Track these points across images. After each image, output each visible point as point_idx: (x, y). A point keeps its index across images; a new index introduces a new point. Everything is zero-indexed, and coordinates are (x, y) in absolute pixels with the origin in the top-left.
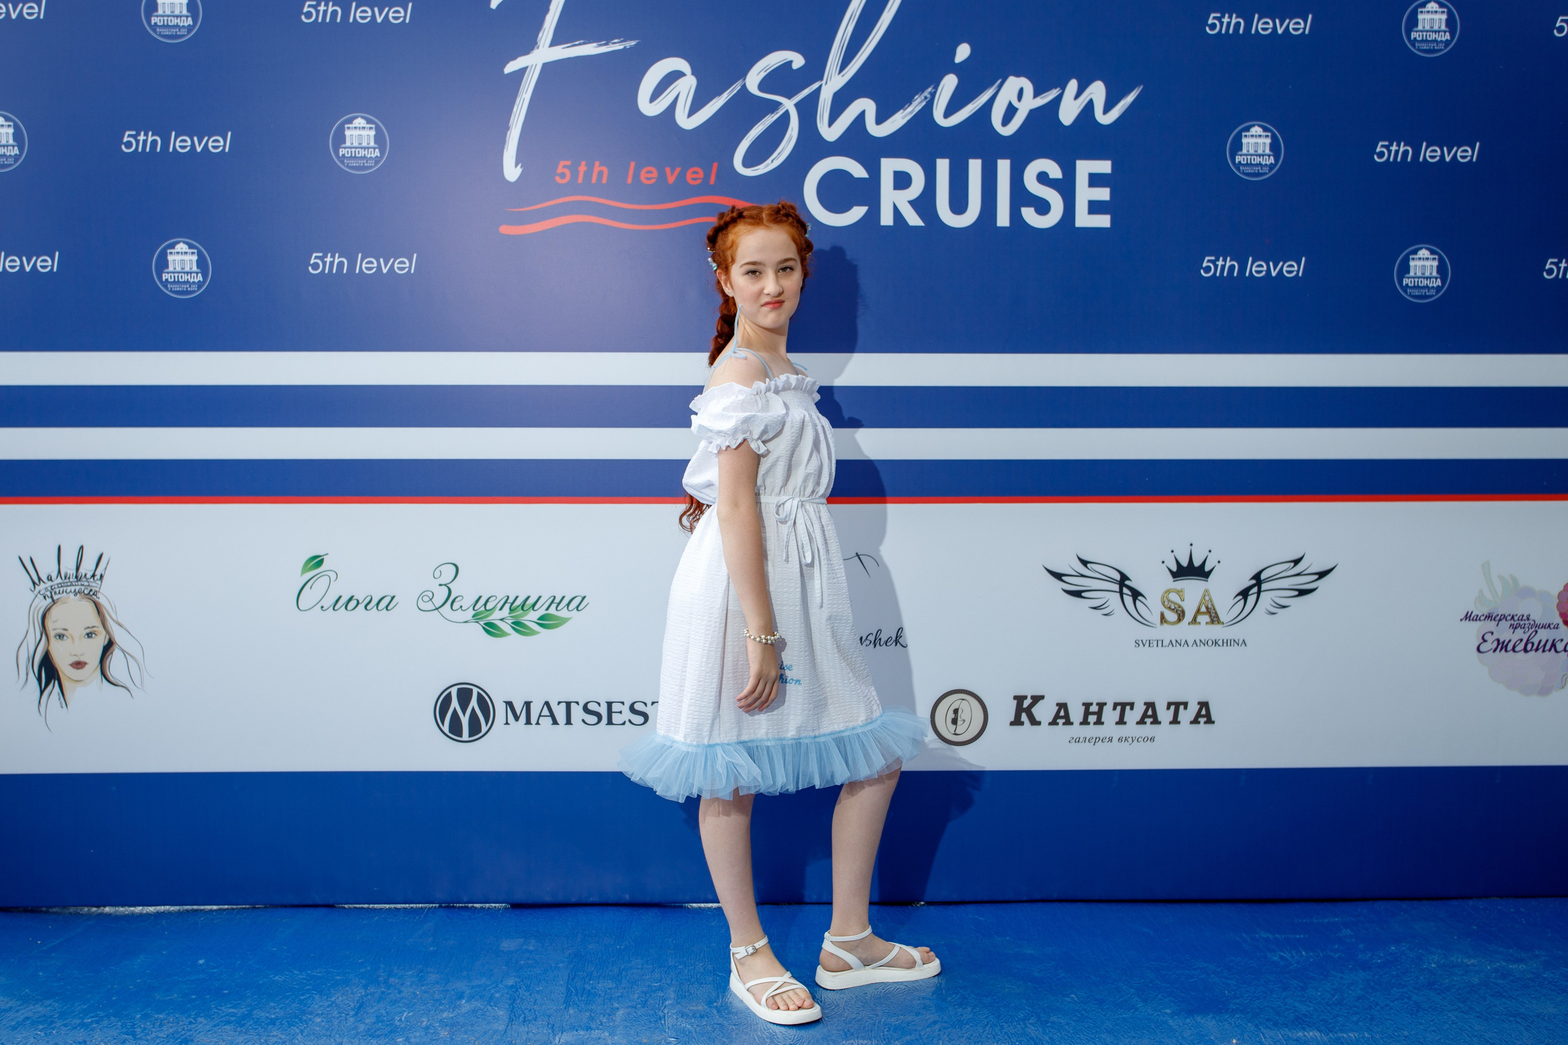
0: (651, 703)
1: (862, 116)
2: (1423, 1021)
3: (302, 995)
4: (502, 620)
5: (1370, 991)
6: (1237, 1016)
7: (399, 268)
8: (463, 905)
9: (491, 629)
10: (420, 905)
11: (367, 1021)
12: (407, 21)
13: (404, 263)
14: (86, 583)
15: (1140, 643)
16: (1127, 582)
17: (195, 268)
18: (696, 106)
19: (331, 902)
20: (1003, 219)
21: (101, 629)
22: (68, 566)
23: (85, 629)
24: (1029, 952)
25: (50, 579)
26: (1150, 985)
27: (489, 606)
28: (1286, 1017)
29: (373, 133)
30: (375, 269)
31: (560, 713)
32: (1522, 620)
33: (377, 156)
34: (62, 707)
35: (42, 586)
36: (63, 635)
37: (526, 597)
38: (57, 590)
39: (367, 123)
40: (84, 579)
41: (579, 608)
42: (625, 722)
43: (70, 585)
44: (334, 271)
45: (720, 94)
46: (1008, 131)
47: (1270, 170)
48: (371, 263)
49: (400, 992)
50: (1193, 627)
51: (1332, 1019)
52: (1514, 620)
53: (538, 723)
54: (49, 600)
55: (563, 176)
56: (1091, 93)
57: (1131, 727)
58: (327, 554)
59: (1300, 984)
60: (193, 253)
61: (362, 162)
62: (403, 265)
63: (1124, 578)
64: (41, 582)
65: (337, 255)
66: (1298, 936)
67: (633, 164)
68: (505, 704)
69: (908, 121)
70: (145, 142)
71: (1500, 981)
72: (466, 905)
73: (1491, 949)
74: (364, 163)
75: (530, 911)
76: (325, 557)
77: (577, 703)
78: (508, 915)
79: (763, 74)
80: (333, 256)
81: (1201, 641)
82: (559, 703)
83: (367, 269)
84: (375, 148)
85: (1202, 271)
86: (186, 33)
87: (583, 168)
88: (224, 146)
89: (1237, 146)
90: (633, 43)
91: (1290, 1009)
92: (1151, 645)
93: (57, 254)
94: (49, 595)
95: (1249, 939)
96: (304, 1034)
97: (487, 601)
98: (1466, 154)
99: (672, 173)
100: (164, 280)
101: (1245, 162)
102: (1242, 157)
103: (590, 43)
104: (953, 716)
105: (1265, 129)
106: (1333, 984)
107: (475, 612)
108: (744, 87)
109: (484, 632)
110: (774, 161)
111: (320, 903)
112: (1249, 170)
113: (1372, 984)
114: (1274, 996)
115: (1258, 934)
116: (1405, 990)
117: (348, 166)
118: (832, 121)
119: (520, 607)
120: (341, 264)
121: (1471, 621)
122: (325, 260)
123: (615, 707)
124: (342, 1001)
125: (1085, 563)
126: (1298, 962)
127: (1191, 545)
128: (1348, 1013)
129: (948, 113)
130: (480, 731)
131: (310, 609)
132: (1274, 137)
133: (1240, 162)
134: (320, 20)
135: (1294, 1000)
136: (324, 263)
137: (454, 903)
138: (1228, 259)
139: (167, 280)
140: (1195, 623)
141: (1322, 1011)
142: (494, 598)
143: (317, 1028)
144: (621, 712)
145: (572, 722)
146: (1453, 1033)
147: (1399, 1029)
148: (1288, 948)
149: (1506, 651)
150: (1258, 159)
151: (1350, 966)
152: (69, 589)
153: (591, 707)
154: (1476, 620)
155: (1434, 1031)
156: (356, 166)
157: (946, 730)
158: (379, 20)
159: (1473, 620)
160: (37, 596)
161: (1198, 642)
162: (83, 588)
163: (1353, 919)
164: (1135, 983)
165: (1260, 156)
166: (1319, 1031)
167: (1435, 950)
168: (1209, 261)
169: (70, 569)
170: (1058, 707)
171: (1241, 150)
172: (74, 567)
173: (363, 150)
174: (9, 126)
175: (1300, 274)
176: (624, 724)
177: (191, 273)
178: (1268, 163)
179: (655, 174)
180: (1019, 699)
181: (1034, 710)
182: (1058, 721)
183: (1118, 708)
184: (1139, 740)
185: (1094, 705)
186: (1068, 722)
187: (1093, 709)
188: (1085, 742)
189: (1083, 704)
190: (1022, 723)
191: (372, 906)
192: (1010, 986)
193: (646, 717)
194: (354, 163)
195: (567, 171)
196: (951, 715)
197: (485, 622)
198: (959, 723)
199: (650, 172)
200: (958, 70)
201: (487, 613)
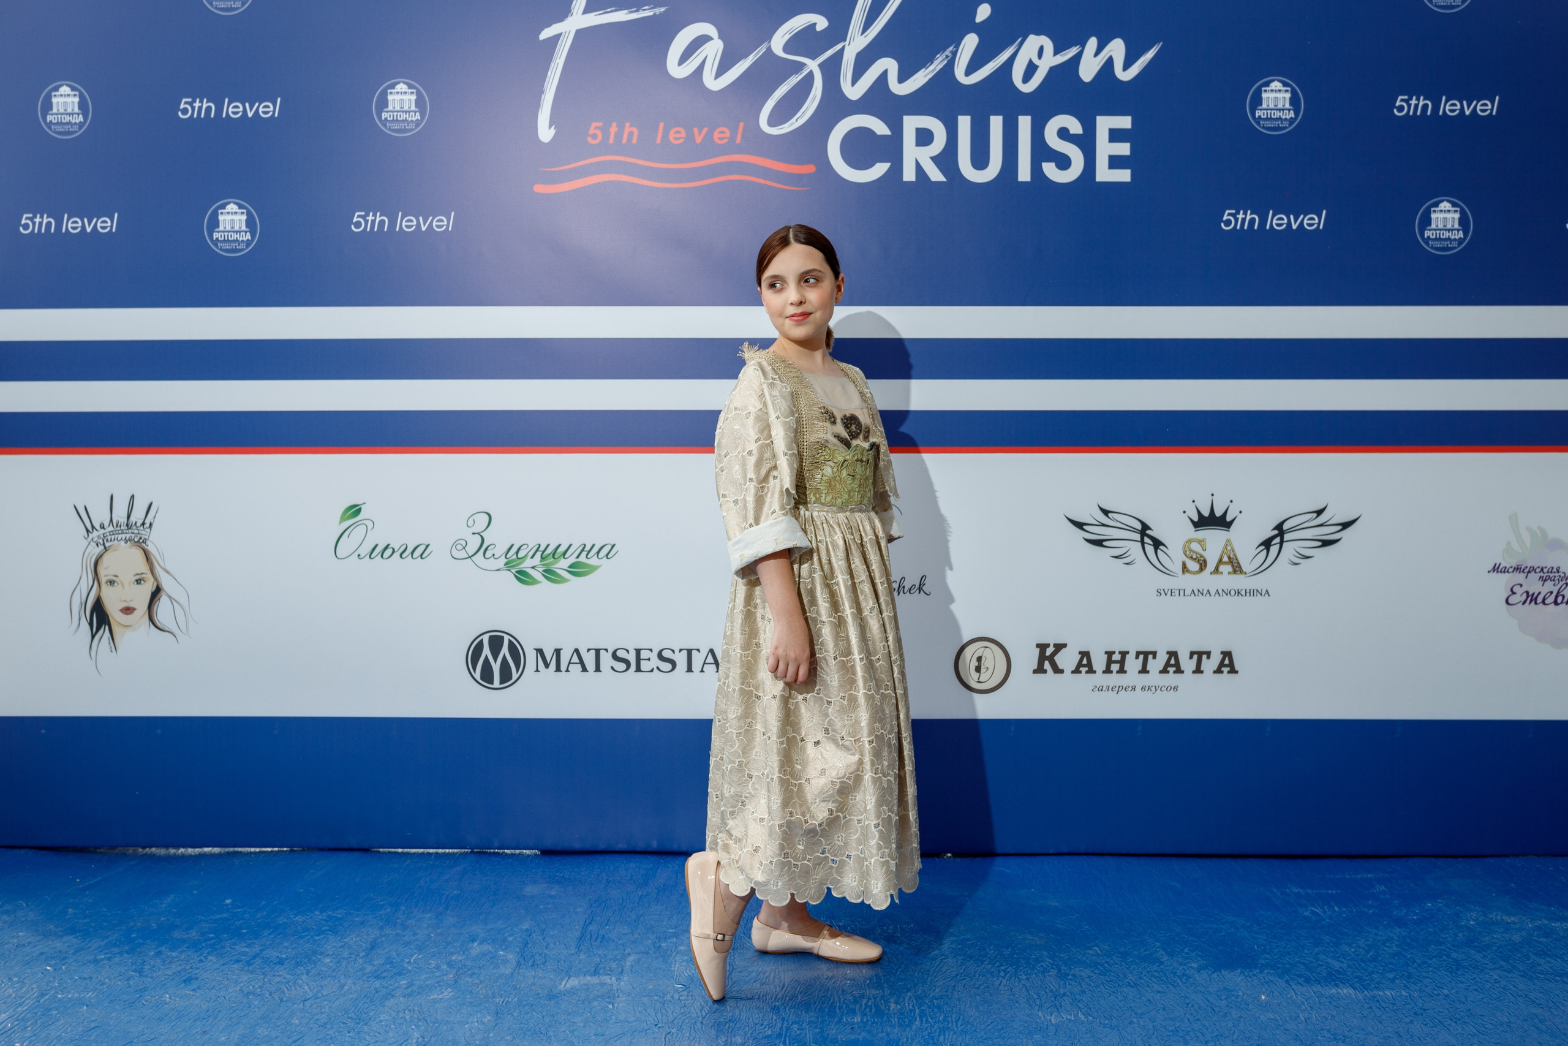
0: (678, 650)
2: (1464, 980)
4: (533, 568)
5: (1406, 948)
6: (1266, 971)
7: (437, 226)
8: (492, 851)
9: (523, 577)
10: (453, 850)
13: (442, 221)
14: (136, 531)
15: (1162, 592)
16: (1148, 532)
17: (244, 228)
19: (366, 846)
20: (1024, 174)
21: (150, 575)
22: (120, 515)
23: (134, 576)
24: (1054, 904)
25: (102, 527)
26: (1177, 938)
27: (521, 554)
28: (1319, 973)
29: (414, 97)
30: (414, 227)
31: (589, 660)
32: (1551, 572)
33: (417, 119)
34: (111, 651)
35: (95, 533)
36: (114, 582)
37: (557, 545)
38: (109, 538)
39: (409, 88)
40: (134, 528)
41: (609, 556)
42: (653, 669)
43: (121, 533)
44: (376, 230)
46: (1028, 88)
47: (1290, 125)
48: (412, 221)
50: (1215, 576)
51: (1367, 976)
52: (1544, 573)
53: (567, 671)
54: (101, 548)
55: (594, 136)
56: (1111, 51)
57: (1154, 677)
58: (365, 503)
59: (1333, 940)
60: (242, 213)
61: (403, 125)
62: (441, 223)
63: (1145, 527)
64: (94, 530)
65: (378, 214)
66: (1330, 892)
67: (662, 125)
70: (200, 108)
71: (1541, 940)
72: (496, 850)
73: (1532, 906)
74: (405, 126)
75: (559, 858)
76: (362, 506)
77: (607, 650)
78: (537, 861)
79: (788, 37)
80: (375, 215)
81: (1223, 590)
82: (589, 650)
83: (407, 227)
84: (415, 112)
85: (1222, 225)
86: (240, 6)
87: (614, 129)
88: (274, 111)
89: (1257, 101)
91: (1322, 966)
92: (1173, 594)
93: (116, 215)
94: (102, 543)
95: (1279, 894)
97: (519, 549)
98: (1486, 108)
99: (700, 133)
100: (214, 239)
101: (1265, 116)
102: (1262, 111)
104: (976, 664)
105: (1285, 84)
106: (1367, 940)
107: (507, 560)
108: (769, 49)
109: (515, 579)
111: (355, 846)
112: (1269, 124)
113: (1408, 941)
114: (1306, 951)
115: (1289, 888)
116: (1443, 947)
117: (390, 129)
118: (854, 83)
119: (552, 555)
120: (382, 222)
121: (1499, 573)
122: (367, 218)
125: (1106, 512)
126: (1330, 918)
127: (1213, 495)
128: (1383, 970)
129: (969, 72)
130: (511, 679)
131: (347, 557)
132: (1294, 92)
133: (1260, 117)
135: (1327, 956)
136: (366, 222)
138: (1249, 212)
139: (217, 239)
140: (1217, 573)
141: (1357, 968)
142: (526, 547)
146: (1497, 993)
147: (1439, 987)
148: (1320, 904)
149: (1536, 603)
150: (1279, 114)
151: (1385, 922)
152: (120, 537)
153: (621, 654)
154: (1504, 572)
155: (1475, 990)
156: (397, 129)
157: (970, 677)
159: (1501, 572)
160: (90, 543)
161: (1221, 592)
162: (133, 536)
163: (1387, 875)
164: (1161, 937)
165: (1280, 110)
166: (1353, 988)
167: (1472, 907)
168: (1229, 214)
169: (123, 518)
171: (1261, 105)
172: (126, 516)
173: (404, 113)
174: (75, 95)
175: (1321, 227)
176: (652, 671)
177: (240, 232)
178: (1288, 117)
179: (683, 134)
180: (1042, 647)
181: (1058, 658)
182: (1081, 669)
183: (1141, 657)
184: (1162, 689)
185: (1117, 653)
186: (1091, 671)
187: (1116, 657)
188: (1108, 690)
189: (1106, 653)
190: (1045, 672)
191: (406, 850)
192: (1031, 938)
193: (674, 664)
194: (396, 126)
195: (599, 132)
196: (974, 663)
197: (516, 570)
198: (983, 670)
199: (678, 132)
200: (979, 29)
201: (519, 561)
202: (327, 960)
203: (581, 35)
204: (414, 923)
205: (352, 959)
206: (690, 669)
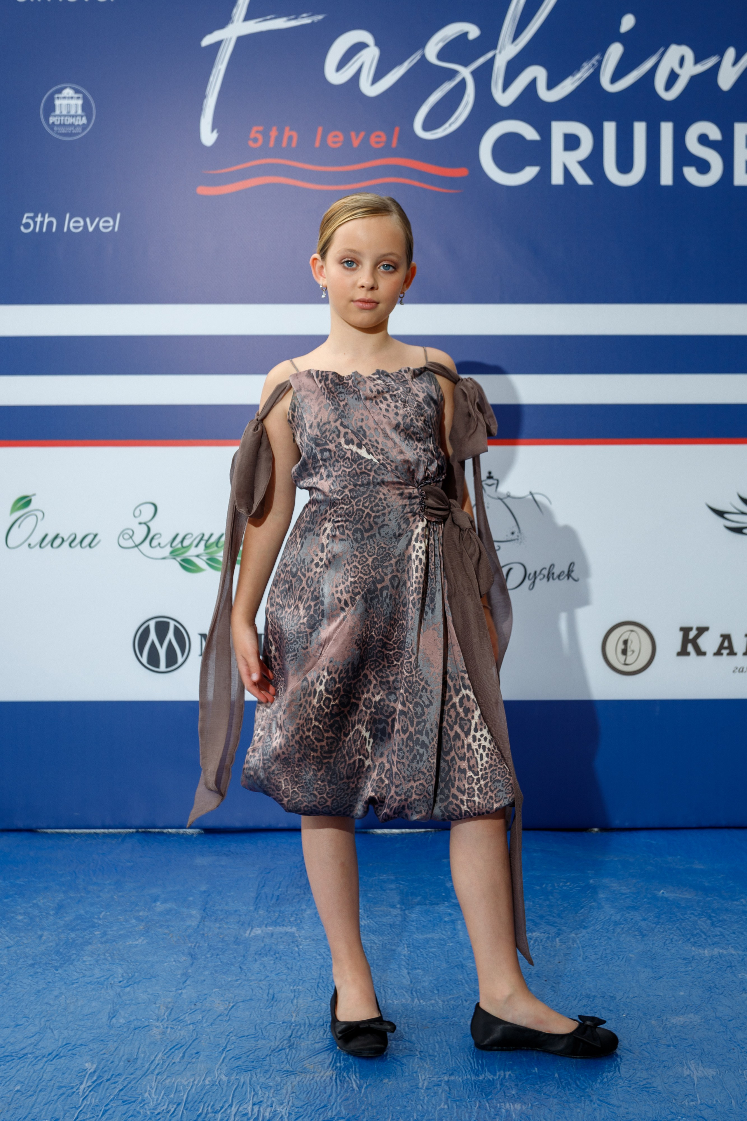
1: (534, 82)
3: (6, 898)
4: (197, 556)
7: (104, 227)
9: (187, 565)
11: (66, 919)
13: (108, 221)
18: (378, 76)
19: (32, 827)
20: (666, 178)
27: (186, 543)
29: (80, 102)
30: (81, 228)
33: (84, 123)
39: (76, 93)
44: (44, 230)
45: (401, 63)
46: (671, 96)
48: (78, 222)
49: (99, 897)
55: (255, 140)
58: (35, 495)
61: (71, 129)
62: (108, 224)
65: (47, 215)
67: (320, 129)
68: (199, 636)
69: (577, 87)
72: (161, 830)
75: (222, 836)
76: (33, 497)
78: (201, 838)
79: (441, 45)
80: (44, 216)
83: (75, 227)
84: (82, 116)
87: (274, 133)
90: (321, 17)
96: (8, 928)
97: (184, 538)
99: (357, 137)
103: (281, 17)
104: (623, 647)
107: (172, 549)
108: (424, 57)
109: (180, 567)
110: (452, 125)
111: (23, 827)
117: (57, 133)
118: (504, 90)
119: (215, 544)
120: (50, 223)
122: (36, 219)
124: (43, 903)
125: (744, 501)
129: (614, 79)
130: (176, 662)
131: (18, 546)
136: (35, 223)
137: (150, 828)
142: (190, 535)
143: (19, 924)
156: (64, 133)
157: (616, 660)
170: (721, 639)
173: (71, 118)
179: (341, 138)
180: (686, 631)
181: (700, 641)
182: (723, 651)
186: (732, 653)
190: (688, 654)
191: (73, 831)
194: (62, 130)
195: (260, 137)
196: (621, 646)
197: (181, 559)
198: (629, 653)
199: (336, 136)
200: (622, 38)
201: (183, 550)
203: (243, 41)
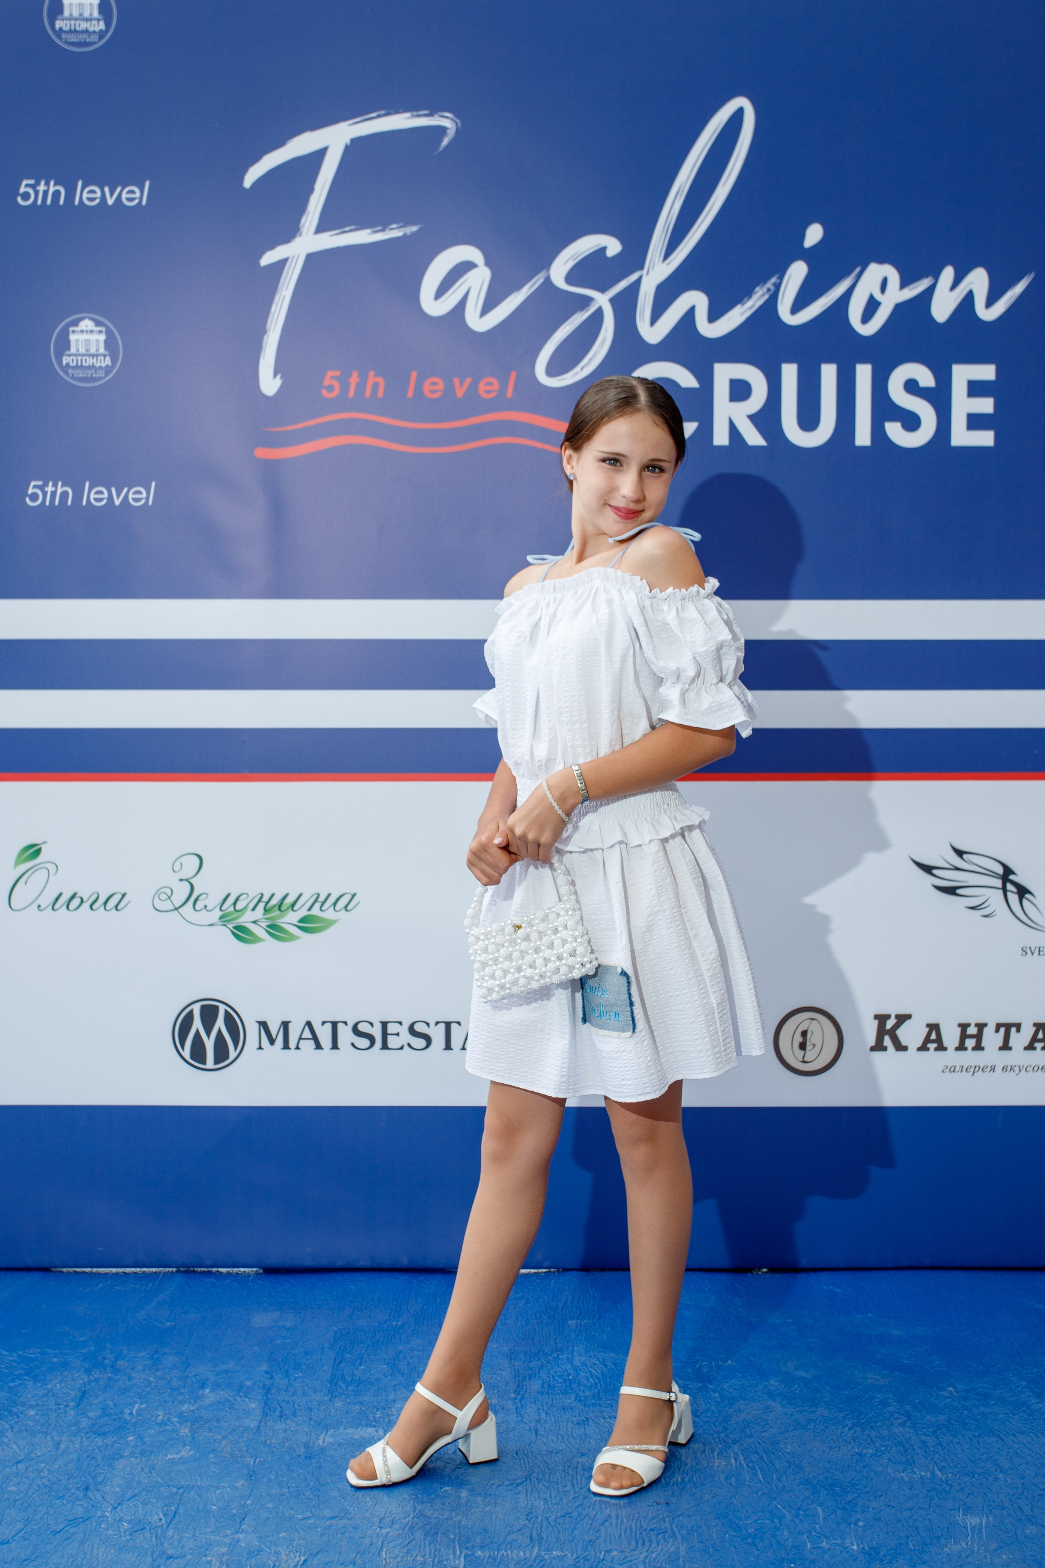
0: (435, 1023)
1: (690, 314)
4: (254, 922)
8: (207, 1269)
9: (242, 934)
11: (91, 1414)
12: (144, 202)
13: (139, 492)
15: (1028, 950)
16: (1012, 877)
18: (490, 304)
20: (863, 437)
24: (896, 1333)
27: (239, 906)
29: (102, 337)
30: (105, 502)
31: (325, 1036)
33: (108, 366)
37: (284, 895)
39: (96, 326)
41: (349, 908)
42: (403, 1046)
44: (57, 503)
45: (518, 287)
46: (869, 330)
48: (101, 492)
49: (130, 1378)
53: (297, 1048)
55: (330, 388)
56: (971, 283)
57: (1018, 1055)
58: (45, 842)
61: (90, 372)
63: (1008, 871)
65: (60, 484)
67: (414, 375)
68: (257, 1025)
69: (749, 320)
72: (210, 1269)
74: (92, 374)
75: (286, 1277)
76: (43, 846)
77: (345, 1023)
79: (571, 264)
80: (55, 485)
82: (324, 1023)
83: (96, 500)
84: (105, 356)
87: (354, 379)
90: (414, 229)
92: (1041, 953)
97: (237, 900)
99: (462, 382)
103: (362, 228)
104: (801, 1040)
107: (221, 913)
108: (548, 280)
109: (234, 937)
110: (585, 369)
111: (32, 1265)
117: (73, 378)
118: (653, 321)
119: (277, 906)
120: (65, 495)
122: (46, 489)
123: (391, 1028)
124: (60, 1389)
125: (960, 853)
129: (796, 308)
130: (227, 1057)
131: (24, 909)
134: (39, 202)
137: (194, 1267)
142: (246, 896)
144: (398, 1034)
145: (339, 1046)
153: (362, 1027)
156: (82, 378)
157: (792, 1056)
158: (110, 202)
164: (1027, 1374)
170: (928, 1029)
173: (91, 358)
176: (402, 1048)
179: (441, 386)
180: (882, 1019)
181: (900, 1032)
182: (929, 1045)
183: (1002, 1030)
184: (1028, 1069)
185: (973, 1025)
186: (941, 1048)
187: (972, 1030)
188: (962, 1071)
189: (960, 1025)
190: (885, 1049)
191: (95, 1270)
192: (872, 1376)
193: (428, 1040)
194: (80, 374)
195: (336, 384)
196: (798, 1039)
197: (235, 925)
198: (809, 1047)
199: (434, 384)
200: (809, 256)
201: (237, 914)
202: (32, 1413)
203: (312, 259)
204: (126, 1365)
205: (61, 1411)
206: (448, 1047)
